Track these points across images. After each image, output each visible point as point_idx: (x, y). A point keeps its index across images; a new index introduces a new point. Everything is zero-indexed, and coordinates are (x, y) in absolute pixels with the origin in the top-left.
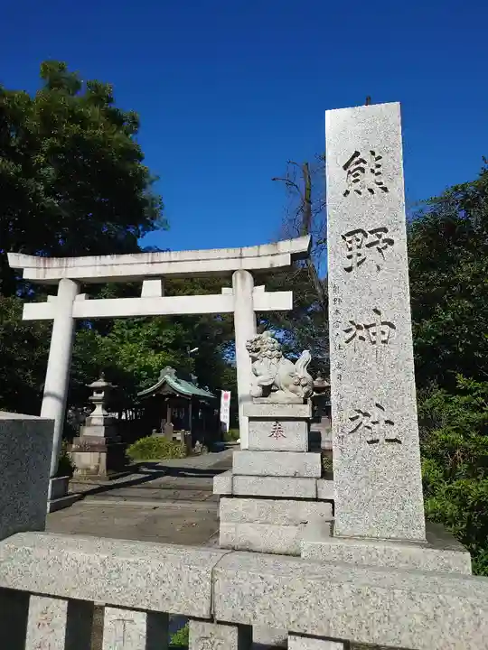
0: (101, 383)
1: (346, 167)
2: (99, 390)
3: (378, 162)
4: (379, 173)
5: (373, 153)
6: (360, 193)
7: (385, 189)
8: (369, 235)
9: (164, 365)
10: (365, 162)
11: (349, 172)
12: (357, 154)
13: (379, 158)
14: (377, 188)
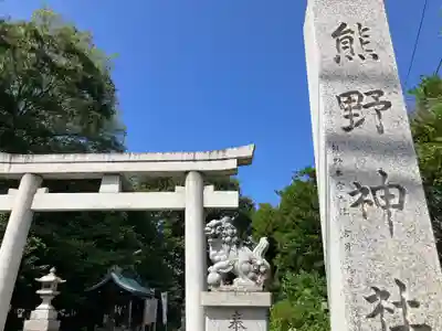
0: (50, 278)
1: (334, 35)
2: (48, 285)
3: (366, 33)
4: (368, 42)
5: (360, 26)
6: (351, 59)
7: (375, 57)
8: (365, 97)
9: (112, 263)
10: (353, 32)
11: (338, 40)
12: (344, 25)
13: (366, 29)
14: (367, 55)
